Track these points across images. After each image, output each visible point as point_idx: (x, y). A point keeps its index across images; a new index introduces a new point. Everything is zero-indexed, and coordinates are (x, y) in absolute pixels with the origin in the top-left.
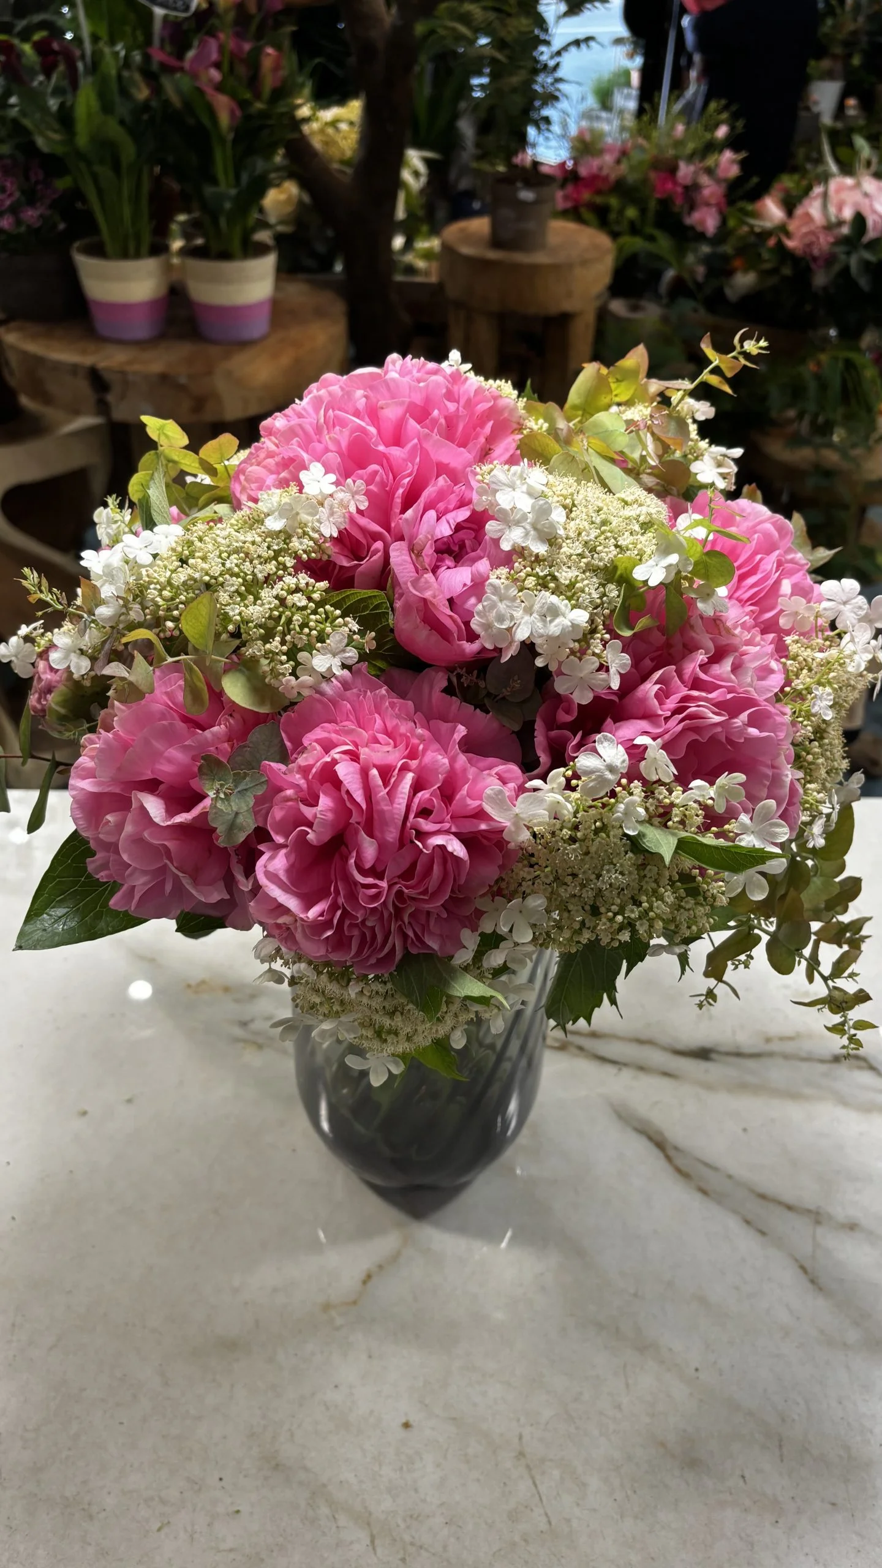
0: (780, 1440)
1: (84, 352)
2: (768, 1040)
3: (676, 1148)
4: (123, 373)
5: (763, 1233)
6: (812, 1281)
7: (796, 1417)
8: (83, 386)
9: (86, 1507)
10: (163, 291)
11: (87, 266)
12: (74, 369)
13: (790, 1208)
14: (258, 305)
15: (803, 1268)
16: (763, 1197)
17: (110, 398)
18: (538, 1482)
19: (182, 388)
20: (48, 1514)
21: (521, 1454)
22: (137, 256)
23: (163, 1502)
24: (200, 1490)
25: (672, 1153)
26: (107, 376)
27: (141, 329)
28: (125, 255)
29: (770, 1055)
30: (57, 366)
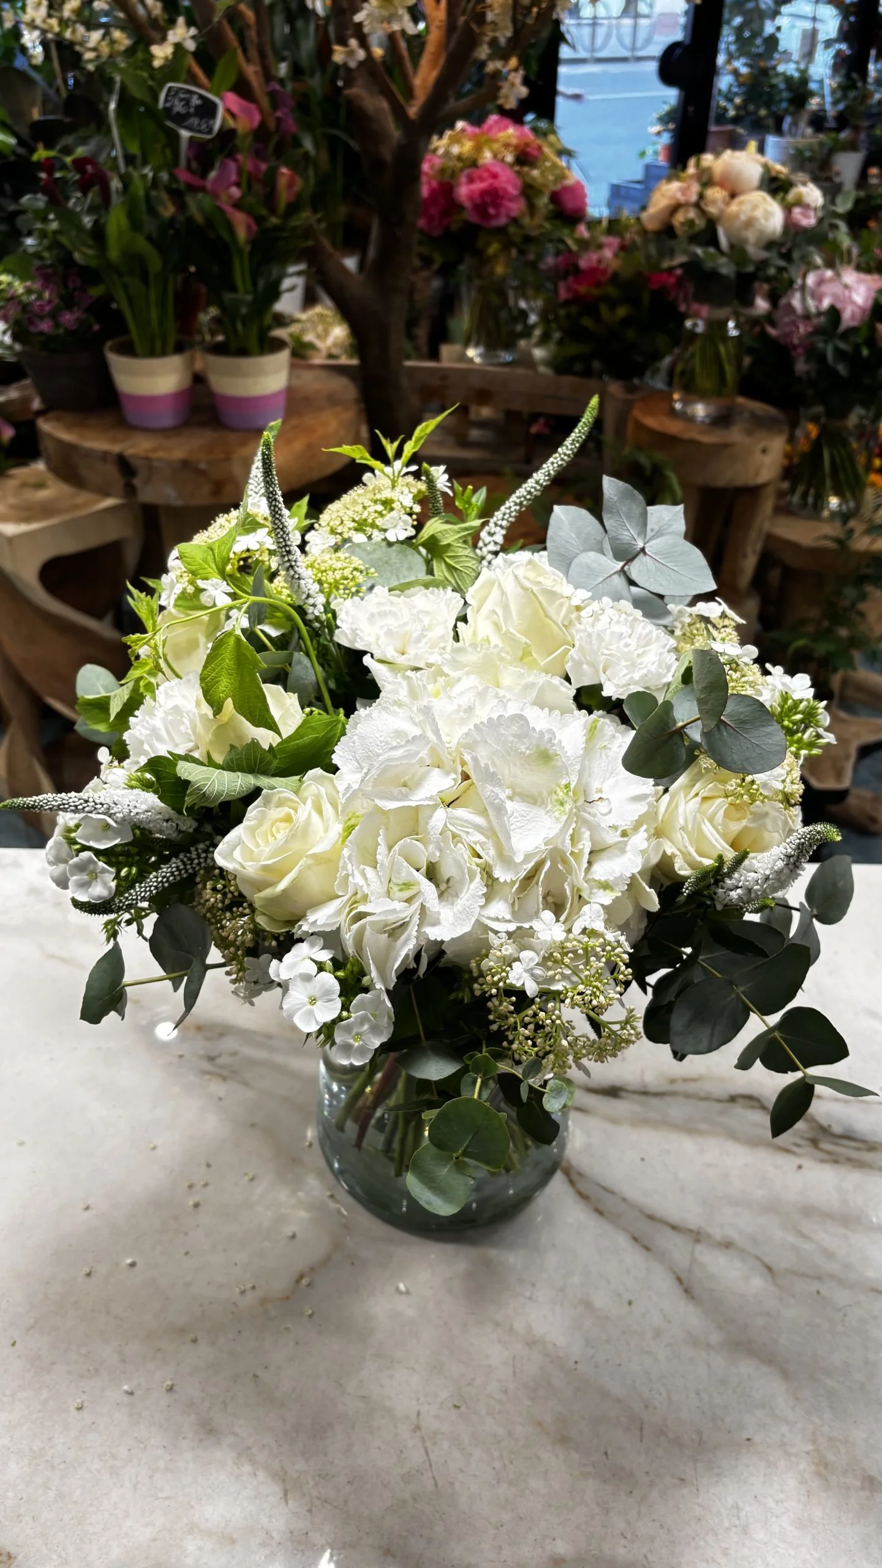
0: (642, 1423)
1: (114, 440)
2: (673, 1081)
3: (580, 1174)
4: (148, 459)
5: (647, 1249)
6: (686, 1291)
7: (658, 1405)
8: (112, 471)
9: (49, 1459)
10: (187, 382)
11: (118, 364)
12: (104, 456)
13: (674, 1228)
14: (274, 396)
15: (679, 1280)
16: (651, 1218)
17: (137, 482)
18: (429, 1451)
19: (202, 473)
20: (18, 1464)
21: (418, 1428)
22: (163, 353)
23: (114, 1457)
24: (145, 1448)
25: (575, 1178)
26: (134, 462)
27: (167, 419)
28: (152, 353)
29: (673, 1094)
30: (88, 454)
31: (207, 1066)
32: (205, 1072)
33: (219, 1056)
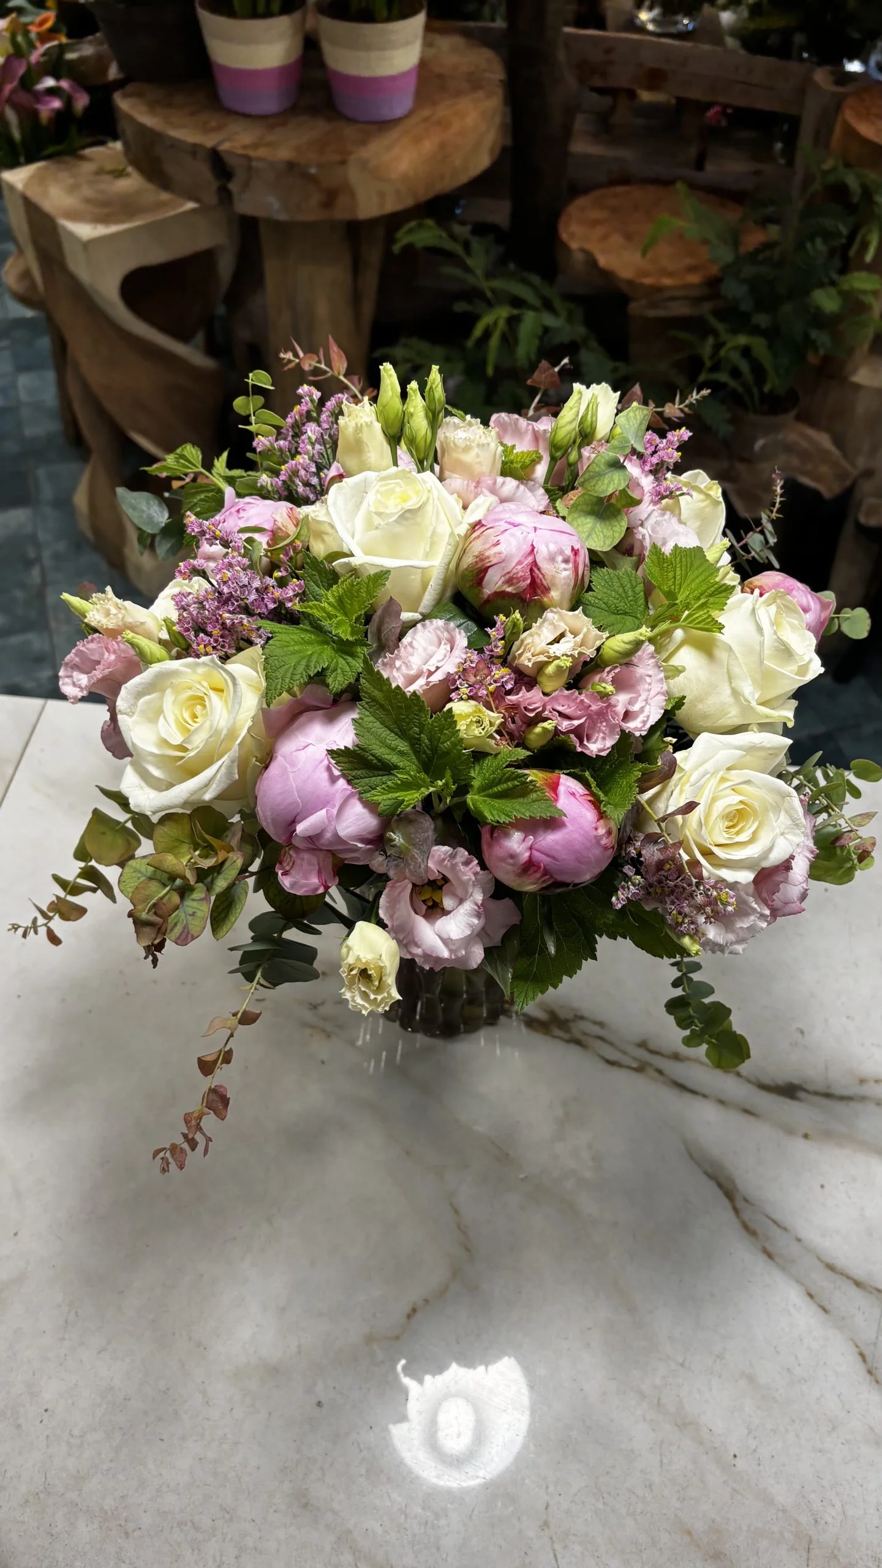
0: (810, 1542)
1: (206, 129)
2: (862, 1081)
3: (746, 1200)
4: (248, 158)
5: (825, 1310)
6: (870, 1372)
7: (830, 1520)
8: (204, 171)
9: (123, 1523)
10: (295, 54)
11: (211, 23)
12: (194, 150)
13: (858, 1284)
14: (403, 75)
15: (862, 1355)
16: (831, 1267)
17: (233, 186)
18: (559, 1556)
19: (313, 180)
20: (87, 1526)
21: (546, 1524)
22: (268, 14)
23: (196, 1528)
24: (231, 1519)
25: (740, 1204)
26: (231, 161)
27: (269, 103)
28: (255, 15)
29: (863, 1099)
30: (175, 145)
31: (308, 1016)
32: (305, 1025)
33: (323, 1003)
